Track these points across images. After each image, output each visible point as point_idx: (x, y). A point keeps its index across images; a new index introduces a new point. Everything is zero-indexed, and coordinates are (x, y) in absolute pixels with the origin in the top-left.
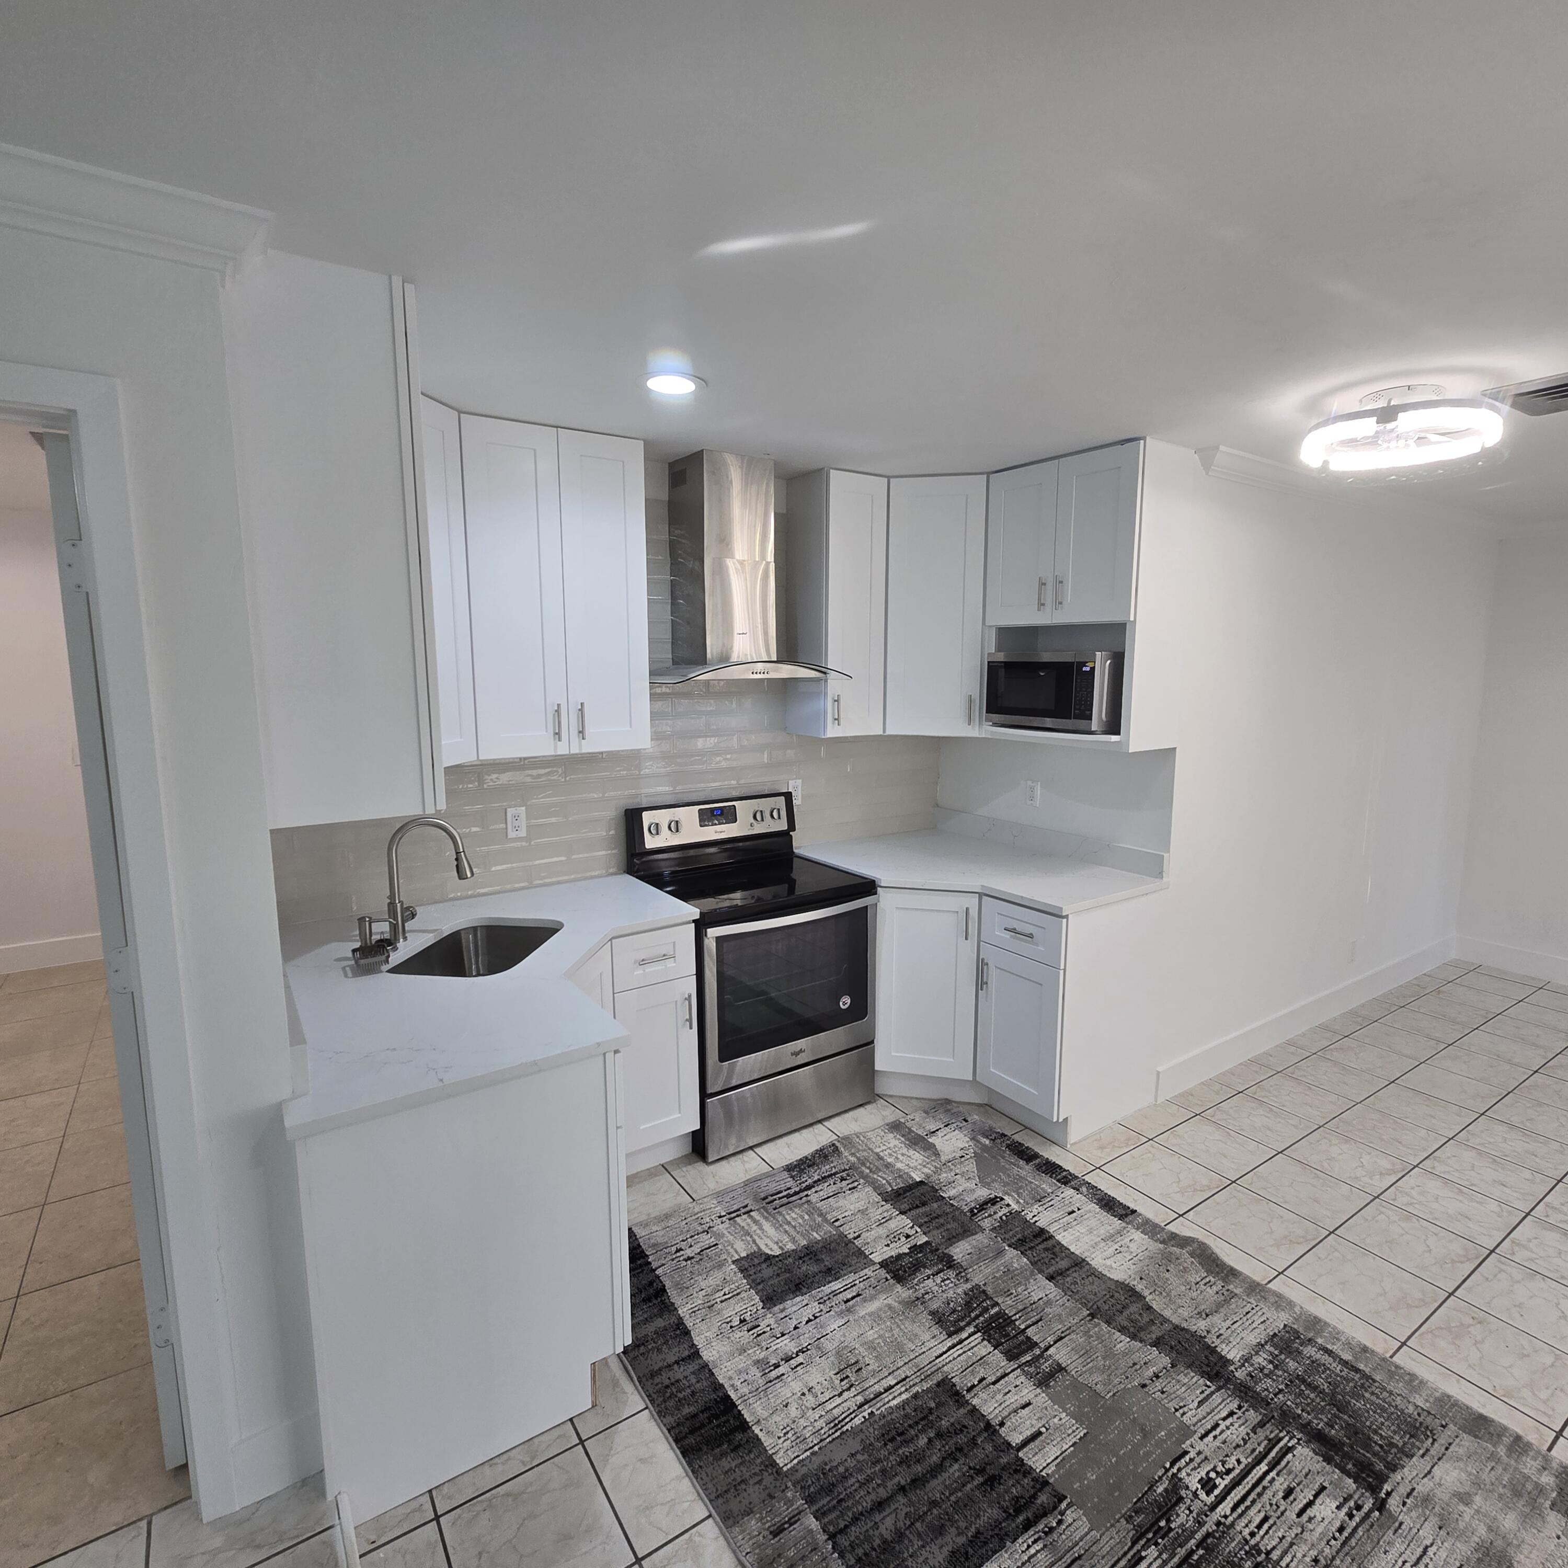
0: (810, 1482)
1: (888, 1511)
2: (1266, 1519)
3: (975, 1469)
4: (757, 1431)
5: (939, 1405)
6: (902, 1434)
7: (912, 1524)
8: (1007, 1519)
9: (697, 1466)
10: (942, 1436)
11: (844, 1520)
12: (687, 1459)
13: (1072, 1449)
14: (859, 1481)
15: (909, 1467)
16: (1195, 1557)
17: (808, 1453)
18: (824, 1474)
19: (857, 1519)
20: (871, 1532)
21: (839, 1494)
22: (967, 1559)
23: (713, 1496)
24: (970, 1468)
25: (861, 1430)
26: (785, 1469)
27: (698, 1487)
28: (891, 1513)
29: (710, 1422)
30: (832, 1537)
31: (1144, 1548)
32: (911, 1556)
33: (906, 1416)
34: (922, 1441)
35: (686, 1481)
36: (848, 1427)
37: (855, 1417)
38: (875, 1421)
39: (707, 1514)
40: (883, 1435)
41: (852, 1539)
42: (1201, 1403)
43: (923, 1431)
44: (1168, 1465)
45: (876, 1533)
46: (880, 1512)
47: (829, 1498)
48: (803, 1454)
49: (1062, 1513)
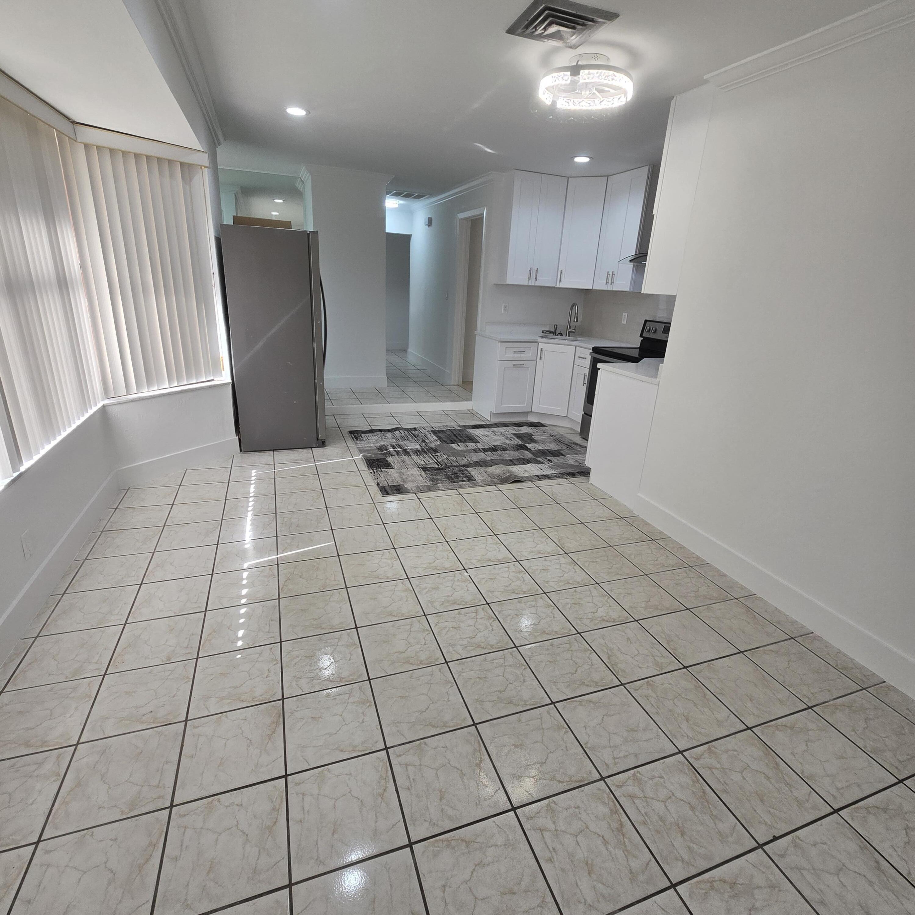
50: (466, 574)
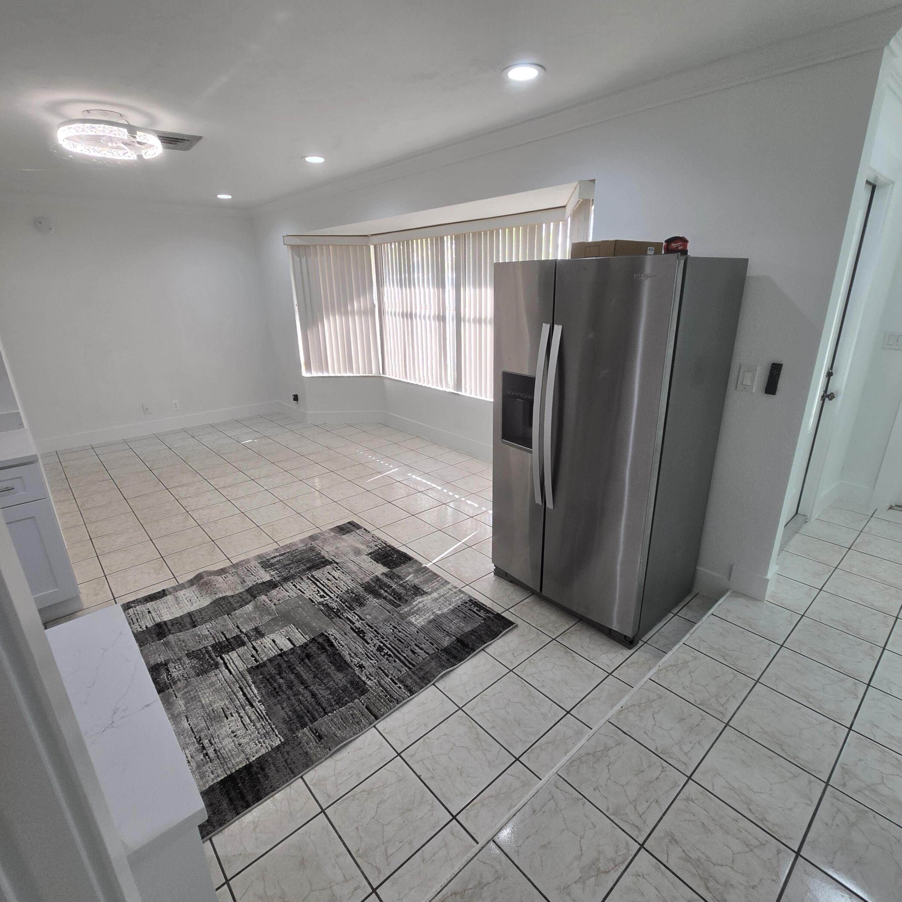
0: (295, 726)
1: (317, 692)
2: (337, 587)
3: (301, 662)
4: (254, 759)
5: (262, 674)
6: (275, 689)
7: (324, 683)
8: (327, 652)
9: (270, 789)
10: (280, 673)
11: (319, 709)
12: (263, 796)
13: (299, 630)
14: (299, 705)
15: (294, 686)
16: (348, 605)
17: (276, 730)
18: (291, 721)
19: (319, 704)
20: (326, 698)
21: (304, 712)
22: (341, 666)
23: (292, 775)
24: (300, 663)
25: (268, 706)
26: (283, 740)
27: (284, 786)
28: (318, 691)
29: (239, 788)
30: (326, 713)
31: (344, 616)
32: (337, 685)
33: (264, 687)
34: (281, 681)
35: (277, 796)
36: (264, 712)
37: (259, 709)
38: (264, 700)
39: (300, 779)
40: (274, 696)
41: (328, 706)
42: (287, 591)
43: (275, 681)
44: (314, 604)
45: (326, 696)
46: (317, 695)
47: (305, 717)
48: (275, 733)
49: (329, 634)
50: (266, 488)
